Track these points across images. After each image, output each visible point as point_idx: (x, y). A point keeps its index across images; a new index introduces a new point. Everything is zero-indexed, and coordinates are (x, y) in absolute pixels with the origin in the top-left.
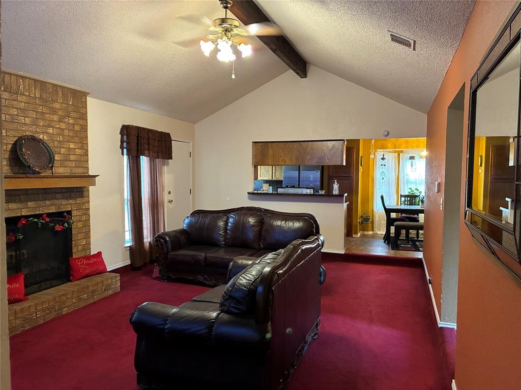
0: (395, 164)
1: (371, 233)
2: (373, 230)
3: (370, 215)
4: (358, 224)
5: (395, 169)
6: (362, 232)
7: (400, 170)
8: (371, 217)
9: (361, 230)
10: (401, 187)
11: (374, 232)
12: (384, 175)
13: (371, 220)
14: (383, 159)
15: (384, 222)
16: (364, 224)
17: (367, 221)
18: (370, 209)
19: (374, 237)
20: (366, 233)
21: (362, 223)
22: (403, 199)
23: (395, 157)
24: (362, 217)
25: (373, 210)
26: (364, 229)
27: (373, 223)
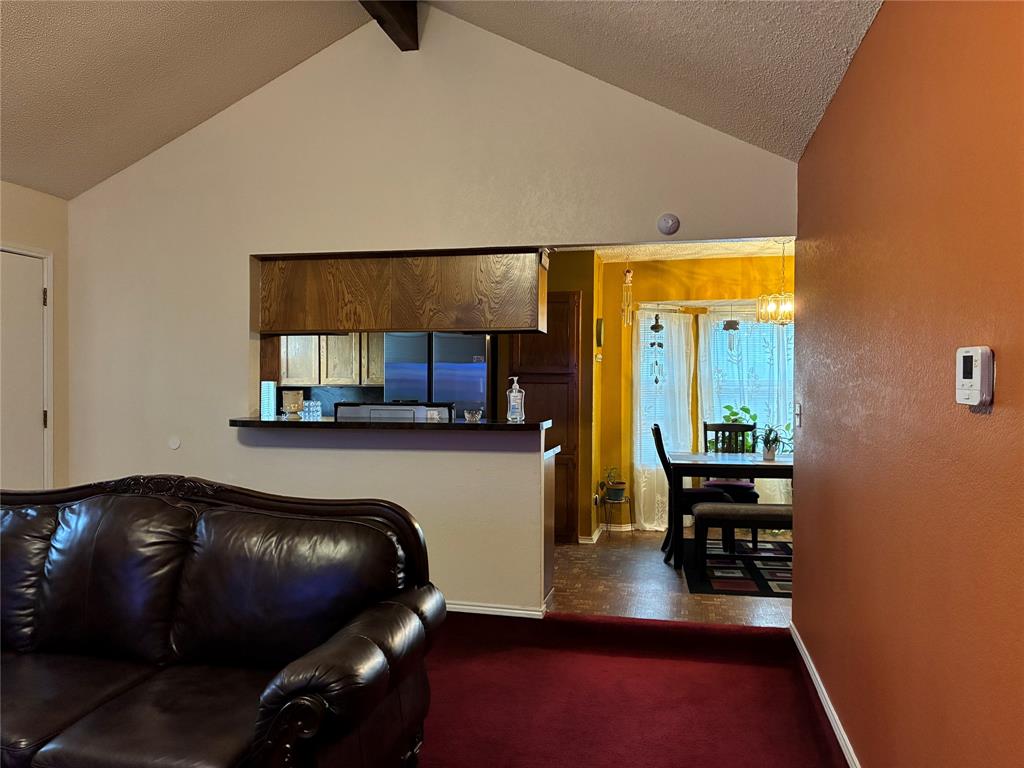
0: (687, 345)
1: (627, 528)
2: (633, 521)
3: (625, 479)
4: (593, 506)
5: (688, 356)
6: (603, 526)
7: (701, 358)
8: (627, 486)
9: (599, 521)
10: (704, 404)
11: (636, 526)
12: (660, 372)
13: (626, 493)
14: (656, 328)
15: (663, 499)
16: (608, 506)
17: (617, 496)
18: (625, 463)
19: (636, 540)
20: (614, 528)
21: (603, 501)
22: (711, 435)
23: (687, 324)
24: (602, 485)
25: (632, 466)
26: (609, 519)
27: (632, 501)
